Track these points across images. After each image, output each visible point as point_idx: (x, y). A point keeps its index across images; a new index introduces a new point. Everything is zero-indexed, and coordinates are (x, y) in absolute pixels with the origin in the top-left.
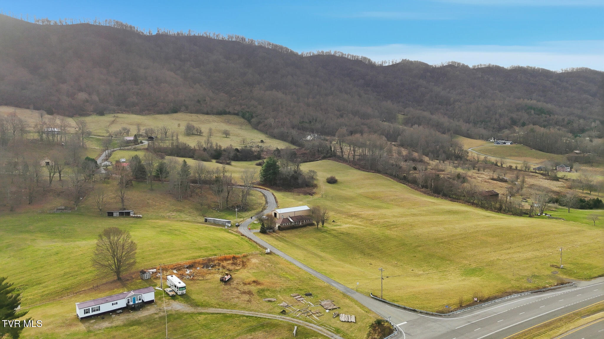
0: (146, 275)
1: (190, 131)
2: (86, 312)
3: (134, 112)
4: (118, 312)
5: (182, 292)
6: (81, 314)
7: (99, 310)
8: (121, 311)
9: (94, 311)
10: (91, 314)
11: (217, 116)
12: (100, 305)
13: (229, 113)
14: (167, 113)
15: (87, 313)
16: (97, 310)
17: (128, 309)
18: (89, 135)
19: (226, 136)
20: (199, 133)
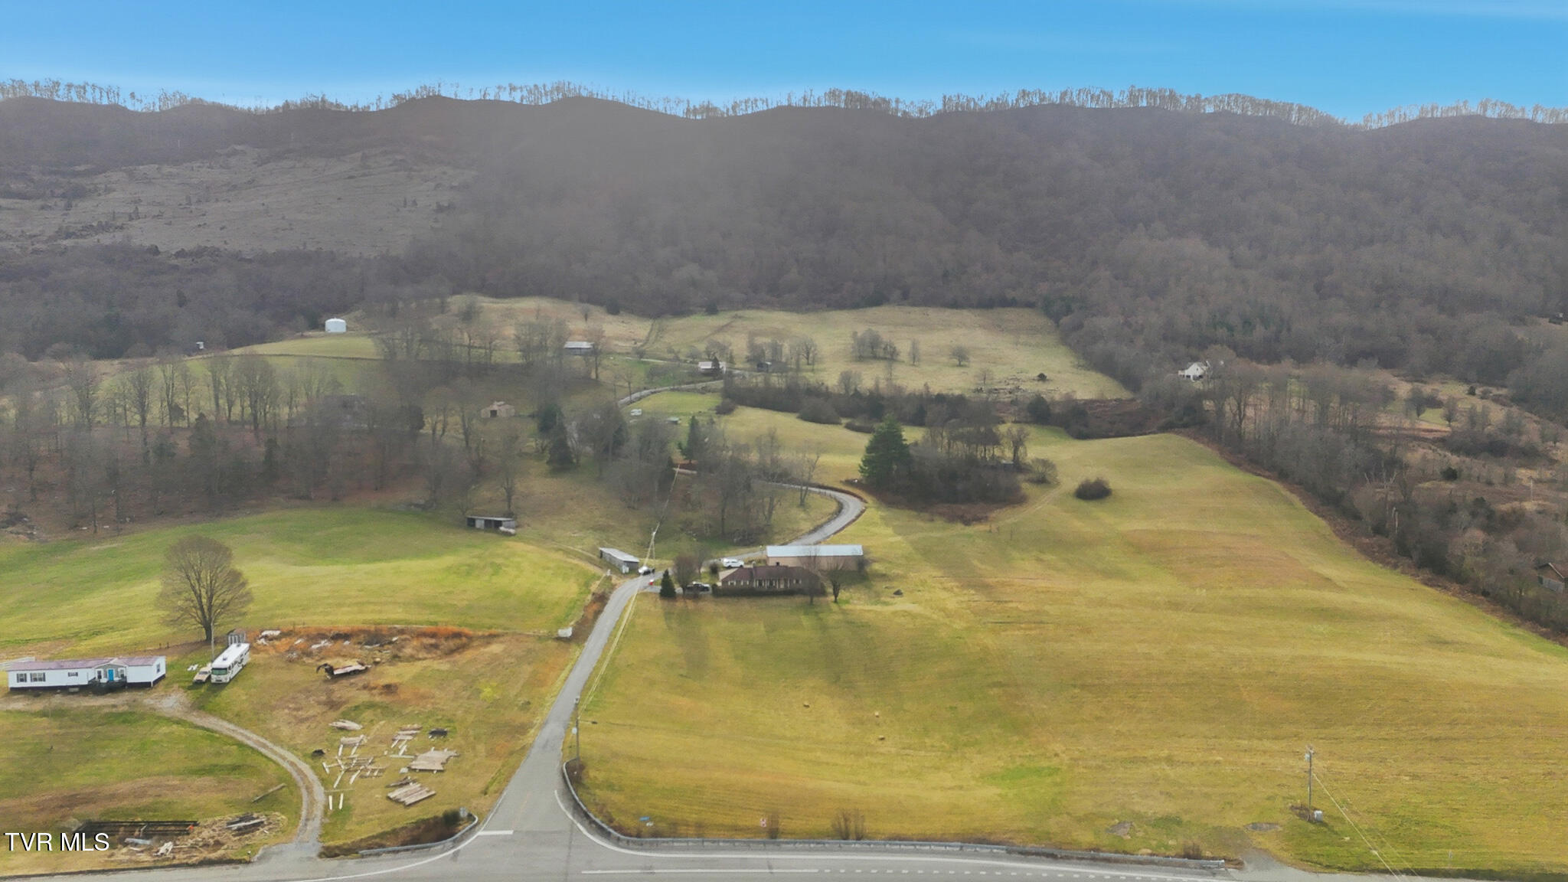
0: (231, 639)
1: (871, 350)
2: (22, 678)
3: (785, 307)
4: (72, 690)
5: (218, 679)
6: (14, 683)
7: (44, 680)
8: (77, 689)
9: (35, 680)
10: (29, 684)
11: (978, 312)
12: (47, 672)
13: (1012, 303)
14: (855, 306)
15: (22, 680)
16: (40, 680)
17: (93, 688)
18: (641, 357)
19: (958, 363)
20: (891, 356)
